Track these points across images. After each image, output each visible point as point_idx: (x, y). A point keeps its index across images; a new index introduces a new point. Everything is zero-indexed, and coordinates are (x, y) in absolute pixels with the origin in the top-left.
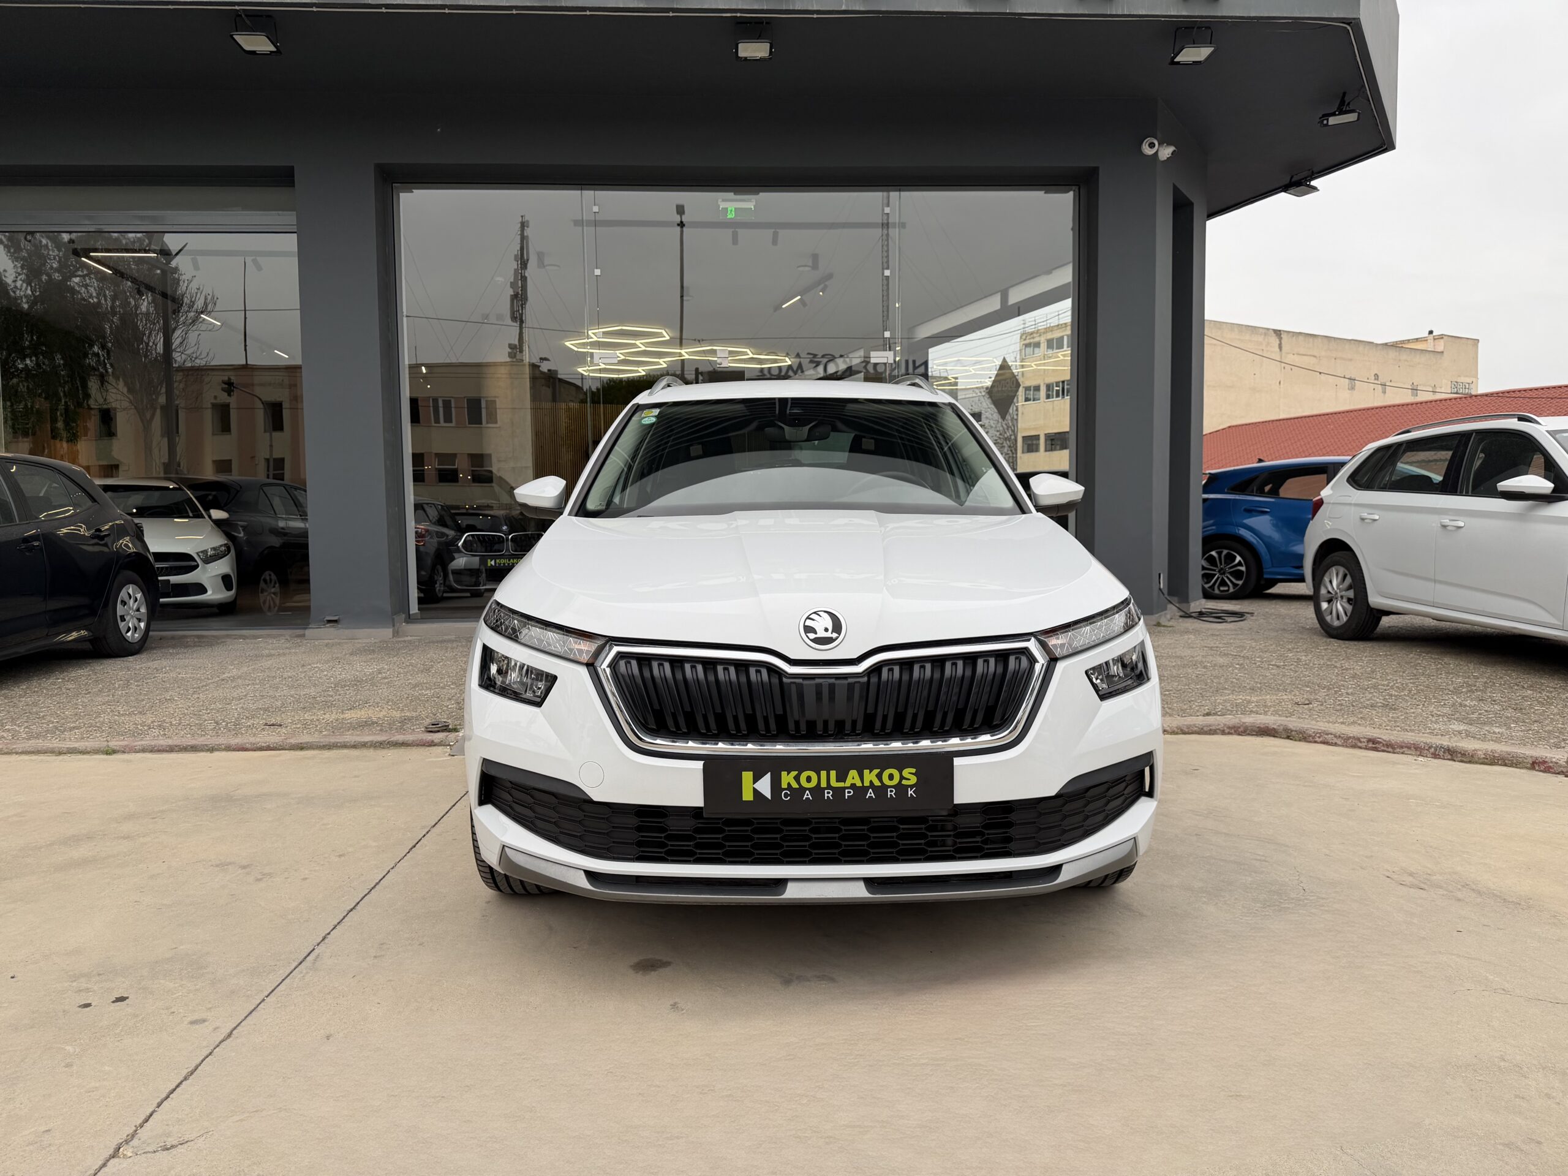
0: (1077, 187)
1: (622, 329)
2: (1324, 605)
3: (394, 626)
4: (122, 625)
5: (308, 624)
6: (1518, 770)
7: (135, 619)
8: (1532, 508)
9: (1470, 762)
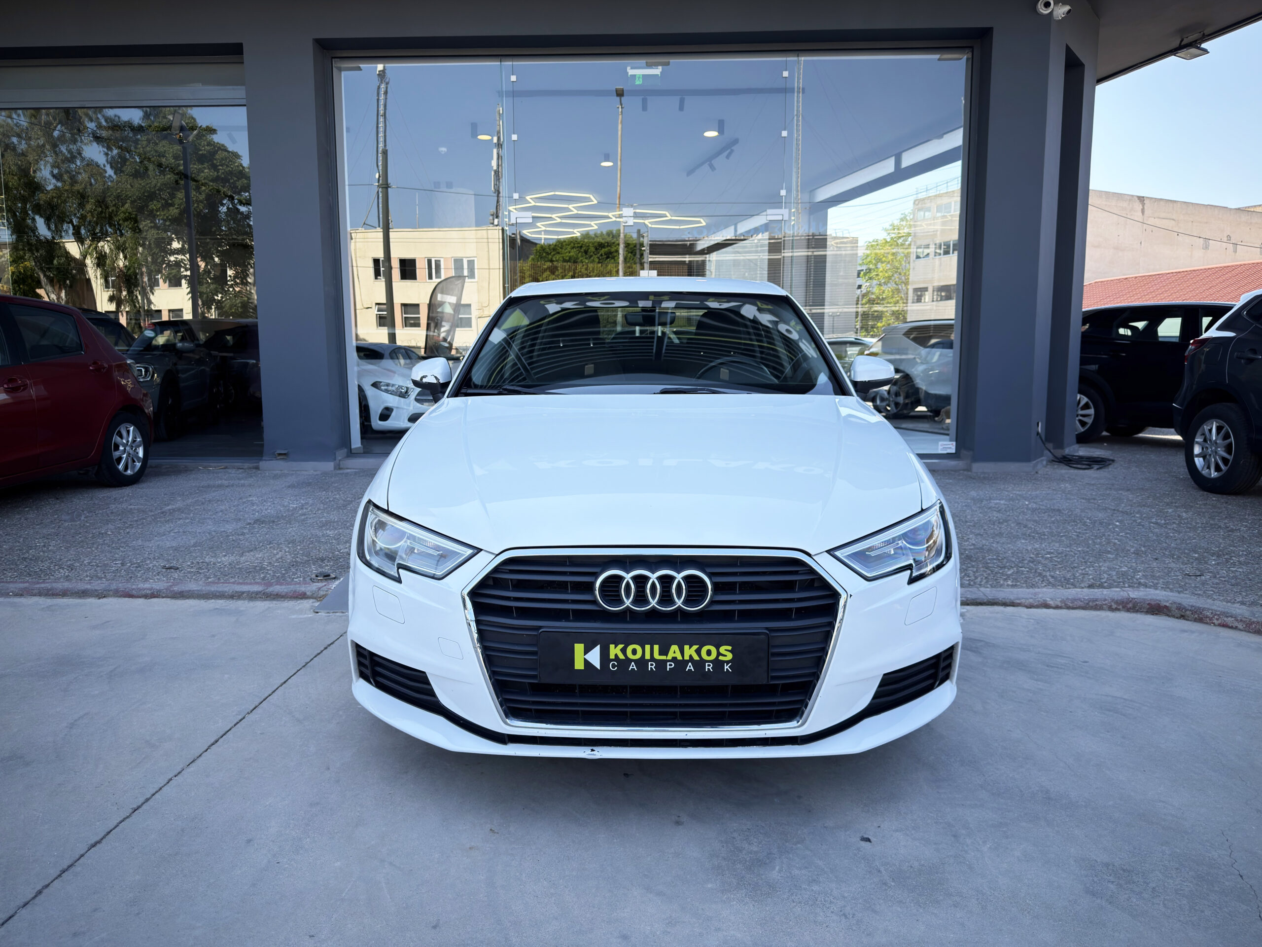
0: (971, 49)
1: (555, 195)
3: (335, 459)
5: (262, 456)
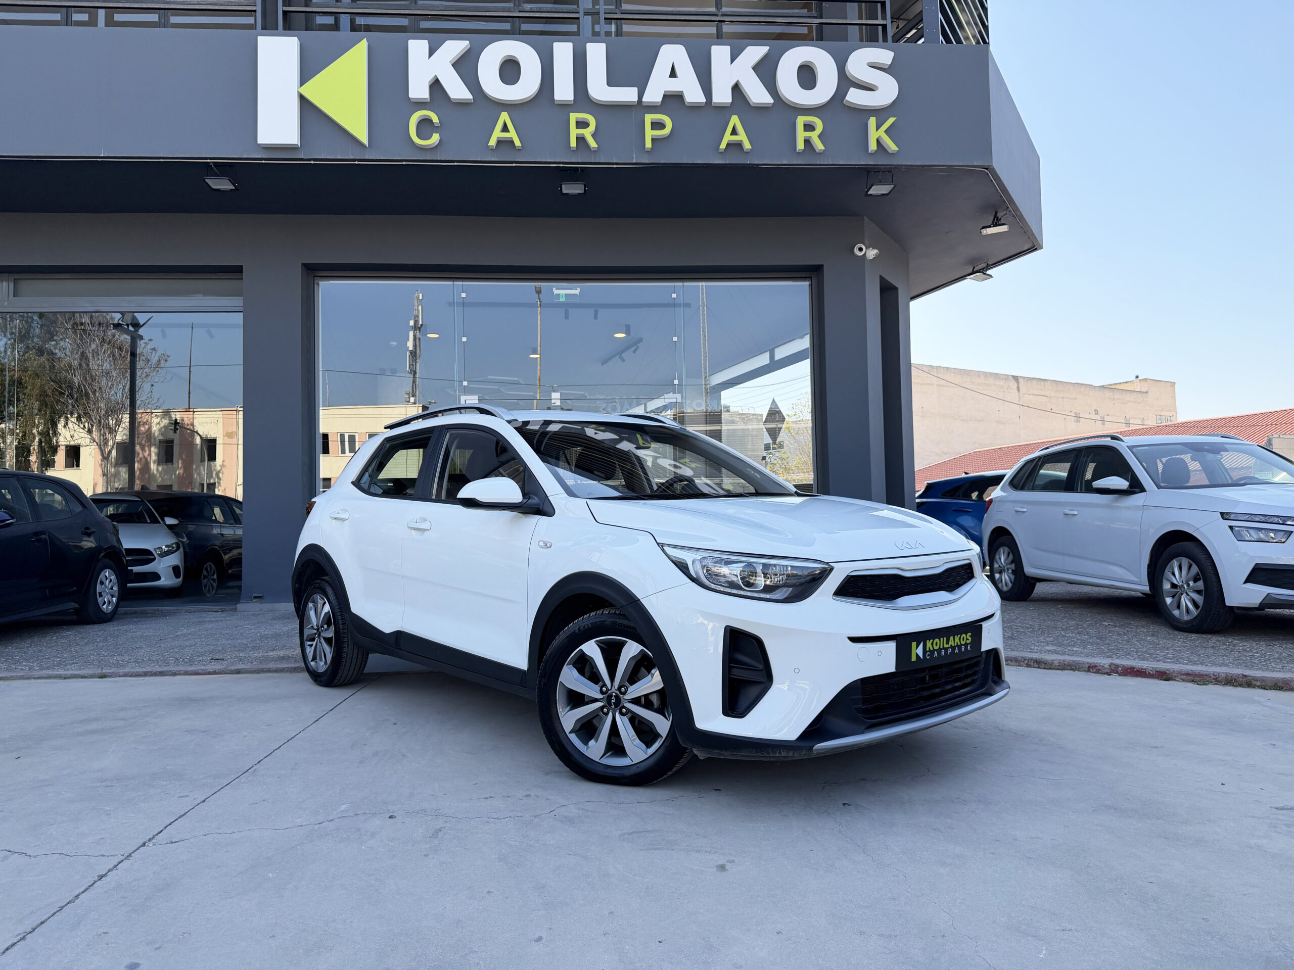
0: (811, 279)
2: (997, 576)
4: (100, 600)
5: (239, 600)
6: (1079, 672)
7: (109, 595)
8: (1116, 500)
9: (1050, 669)
